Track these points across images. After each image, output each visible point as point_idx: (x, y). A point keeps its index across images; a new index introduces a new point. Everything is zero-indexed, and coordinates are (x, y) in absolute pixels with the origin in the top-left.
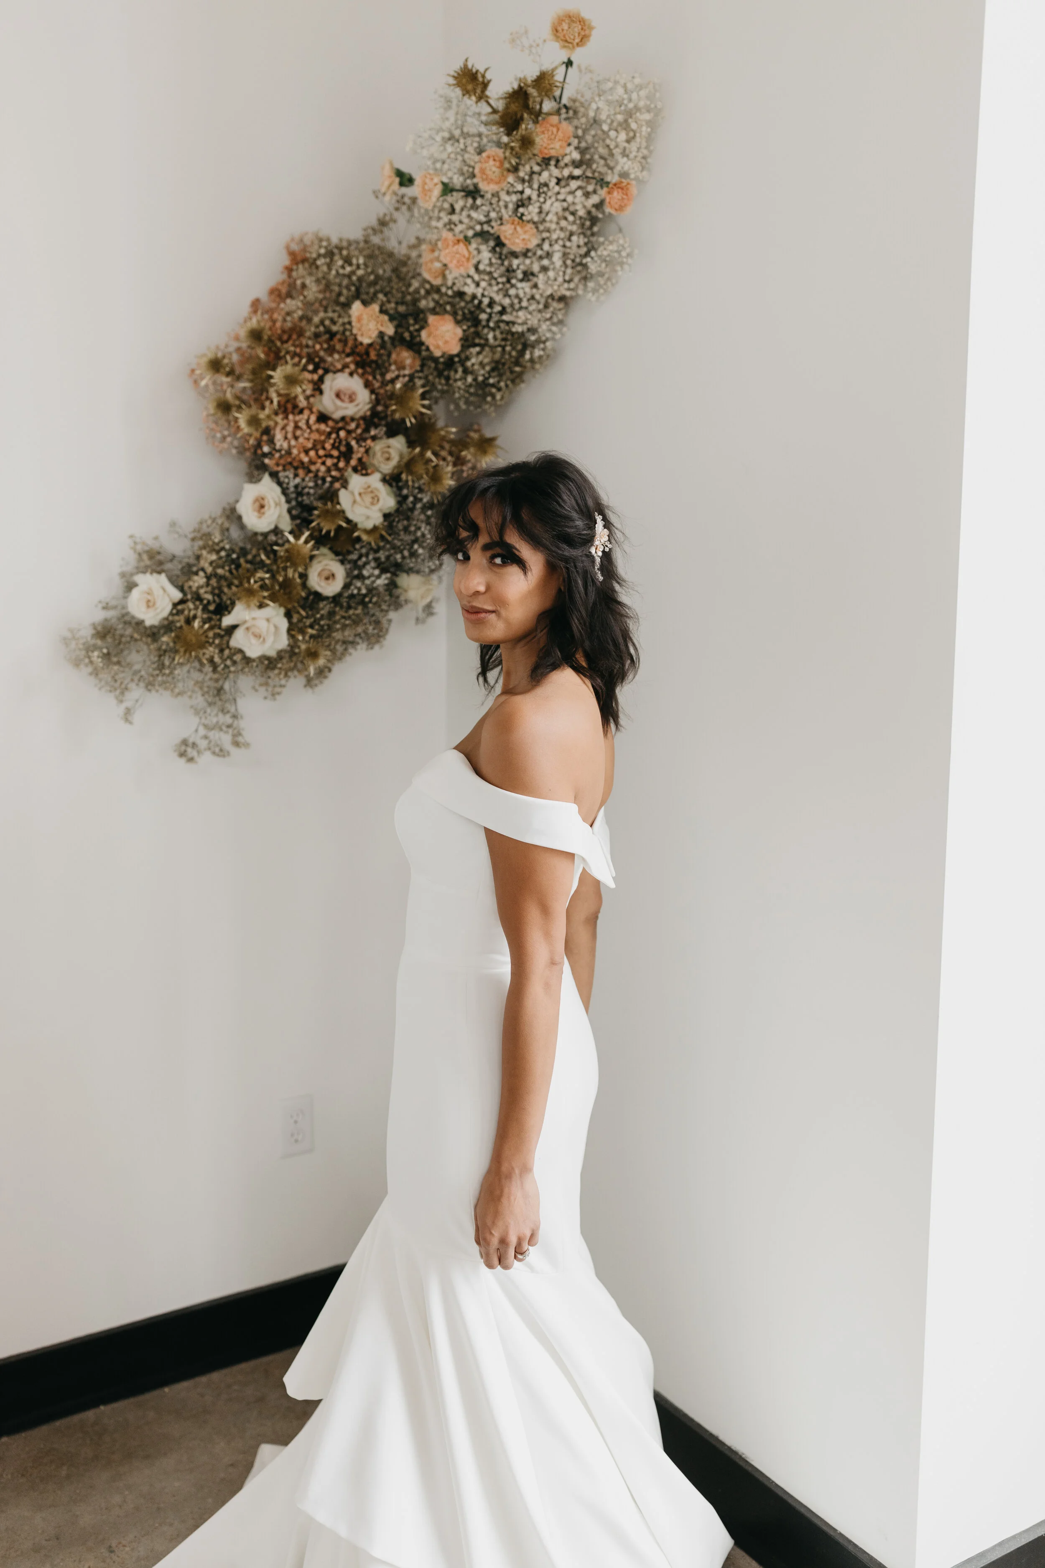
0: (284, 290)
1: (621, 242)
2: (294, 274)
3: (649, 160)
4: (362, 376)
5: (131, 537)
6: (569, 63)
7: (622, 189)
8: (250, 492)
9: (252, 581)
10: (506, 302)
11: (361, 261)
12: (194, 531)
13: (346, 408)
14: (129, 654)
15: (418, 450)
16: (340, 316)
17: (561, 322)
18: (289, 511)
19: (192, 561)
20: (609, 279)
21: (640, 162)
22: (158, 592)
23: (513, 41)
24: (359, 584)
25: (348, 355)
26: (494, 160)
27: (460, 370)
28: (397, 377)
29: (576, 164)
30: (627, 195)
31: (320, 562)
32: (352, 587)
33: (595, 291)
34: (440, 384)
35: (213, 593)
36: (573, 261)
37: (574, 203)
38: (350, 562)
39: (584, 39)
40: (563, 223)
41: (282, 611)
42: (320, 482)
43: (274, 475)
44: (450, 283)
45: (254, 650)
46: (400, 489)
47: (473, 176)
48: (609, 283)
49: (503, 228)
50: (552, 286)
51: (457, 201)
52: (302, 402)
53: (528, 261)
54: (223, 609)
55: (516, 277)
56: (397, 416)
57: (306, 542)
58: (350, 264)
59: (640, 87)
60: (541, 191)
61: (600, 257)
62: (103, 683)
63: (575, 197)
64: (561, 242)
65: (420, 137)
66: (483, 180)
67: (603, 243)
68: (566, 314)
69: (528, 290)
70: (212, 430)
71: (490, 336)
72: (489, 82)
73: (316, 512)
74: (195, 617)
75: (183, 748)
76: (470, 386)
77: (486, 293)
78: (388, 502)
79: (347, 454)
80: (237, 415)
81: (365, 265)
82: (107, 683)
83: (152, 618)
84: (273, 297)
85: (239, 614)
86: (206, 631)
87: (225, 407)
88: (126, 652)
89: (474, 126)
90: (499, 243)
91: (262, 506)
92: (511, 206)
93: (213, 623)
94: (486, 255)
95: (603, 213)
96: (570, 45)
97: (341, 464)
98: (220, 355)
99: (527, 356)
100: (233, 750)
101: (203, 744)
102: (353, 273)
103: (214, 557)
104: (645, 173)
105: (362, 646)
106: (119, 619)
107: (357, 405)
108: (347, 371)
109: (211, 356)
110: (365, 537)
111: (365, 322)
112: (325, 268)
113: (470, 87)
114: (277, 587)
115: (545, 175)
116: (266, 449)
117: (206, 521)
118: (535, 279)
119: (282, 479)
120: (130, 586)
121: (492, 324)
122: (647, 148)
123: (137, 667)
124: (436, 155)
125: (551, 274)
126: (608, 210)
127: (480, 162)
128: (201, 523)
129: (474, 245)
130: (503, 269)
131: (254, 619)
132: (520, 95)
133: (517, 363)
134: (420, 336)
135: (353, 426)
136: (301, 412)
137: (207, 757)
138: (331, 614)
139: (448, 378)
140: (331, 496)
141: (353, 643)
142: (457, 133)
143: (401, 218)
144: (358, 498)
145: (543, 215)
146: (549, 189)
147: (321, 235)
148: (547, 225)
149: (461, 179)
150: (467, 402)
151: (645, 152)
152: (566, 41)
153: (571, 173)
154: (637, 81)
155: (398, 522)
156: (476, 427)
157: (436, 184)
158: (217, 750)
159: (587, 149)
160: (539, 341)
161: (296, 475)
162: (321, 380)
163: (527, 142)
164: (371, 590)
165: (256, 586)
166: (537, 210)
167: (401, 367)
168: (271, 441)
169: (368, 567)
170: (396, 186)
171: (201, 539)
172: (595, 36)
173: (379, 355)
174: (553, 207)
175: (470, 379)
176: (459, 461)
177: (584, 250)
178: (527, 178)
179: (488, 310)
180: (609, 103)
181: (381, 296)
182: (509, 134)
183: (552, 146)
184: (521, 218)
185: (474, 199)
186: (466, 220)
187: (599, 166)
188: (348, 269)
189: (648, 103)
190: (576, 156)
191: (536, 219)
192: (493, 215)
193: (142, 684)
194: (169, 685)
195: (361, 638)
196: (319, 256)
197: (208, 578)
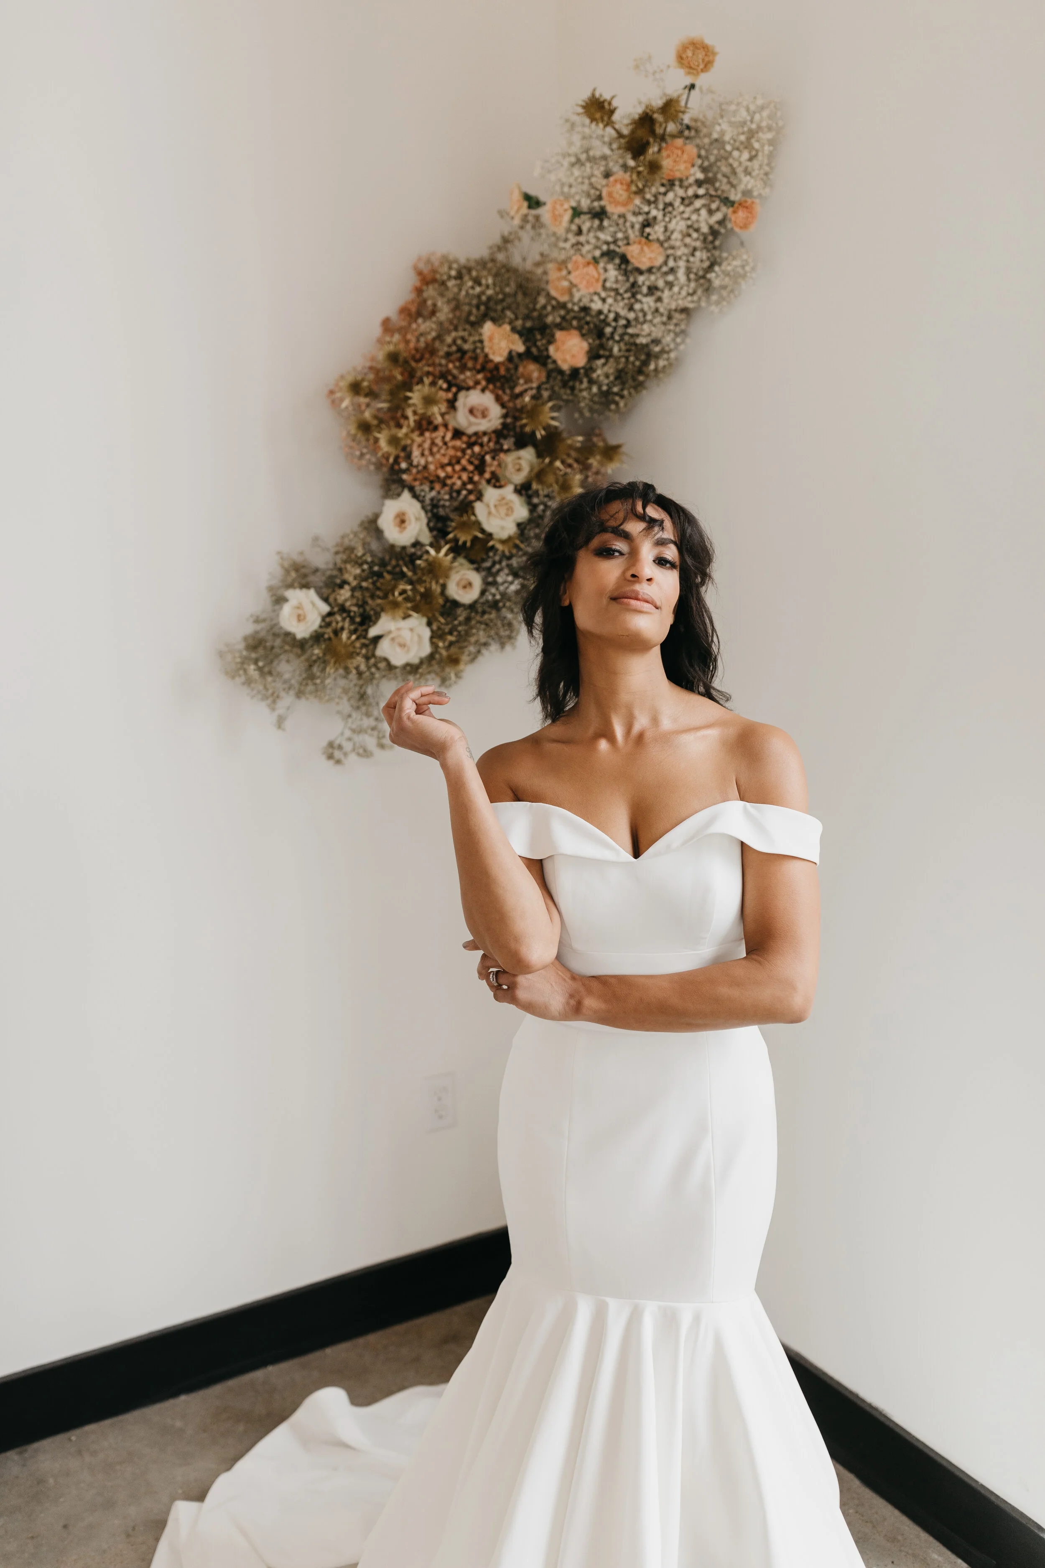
0: (413, 309)
1: (745, 257)
2: (425, 295)
3: (771, 176)
4: (492, 392)
5: (279, 553)
6: (692, 87)
7: (747, 208)
8: (391, 508)
9: (396, 594)
10: (631, 315)
11: (490, 281)
12: (337, 545)
13: (479, 424)
14: (278, 664)
15: (547, 460)
16: (470, 335)
17: (683, 332)
18: (428, 524)
19: (335, 573)
20: (732, 291)
21: (762, 179)
22: (307, 607)
23: (637, 67)
24: (493, 590)
25: (479, 372)
26: (622, 184)
27: (585, 380)
28: (526, 391)
29: (699, 183)
30: (751, 213)
31: (457, 572)
32: (487, 594)
33: (718, 303)
34: (565, 394)
35: (357, 605)
36: (696, 274)
37: (697, 221)
38: (484, 569)
39: (707, 65)
40: (688, 240)
41: (424, 620)
42: (454, 495)
43: (412, 489)
44: (576, 299)
45: (399, 658)
46: (529, 497)
47: (600, 198)
48: (732, 296)
49: (630, 248)
50: (676, 300)
51: (584, 222)
52: (439, 420)
53: (653, 278)
54: (367, 619)
55: (641, 293)
56: (528, 429)
57: (446, 555)
58: (480, 284)
59: (762, 108)
60: (667, 210)
61: (723, 272)
62: (255, 692)
63: (699, 215)
64: (684, 258)
65: (547, 161)
66: (610, 203)
67: (727, 259)
68: (688, 324)
69: (652, 304)
70: (351, 447)
71: (616, 350)
72: (615, 109)
73: (453, 524)
74: (342, 629)
75: (330, 750)
76: (595, 395)
77: (612, 309)
78: (522, 512)
79: (480, 468)
80: (378, 435)
81: (494, 285)
82: (259, 692)
83: (302, 631)
84: (403, 316)
85: (385, 625)
86: (353, 642)
87: (365, 428)
88: (275, 663)
89: (600, 149)
90: (624, 260)
91: (403, 521)
92: (637, 226)
93: (358, 633)
94: (613, 273)
95: (725, 227)
96: (695, 72)
97: (476, 478)
98: (359, 378)
99: (652, 367)
100: (377, 752)
101: (347, 746)
102: (483, 293)
103: (358, 571)
104: (767, 190)
105: (494, 647)
106: (268, 631)
107: (490, 421)
108: (479, 387)
109: (350, 379)
110: (500, 547)
111: (496, 341)
112: (456, 290)
113: (598, 115)
114: (418, 598)
115: (670, 196)
116: (404, 465)
117: (348, 535)
118: (659, 294)
119: (418, 492)
120: (280, 600)
121: (617, 338)
122: (769, 164)
123: (287, 676)
124: (564, 180)
125: (676, 289)
126: (729, 226)
127: (607, 185)
128: (343, 537)
129: (601, 265)
130: (628, 285)
131: (399, 629)
132: (646, 121)
133: (640, 371)
134: (547, 350)
135: (485, 439)
136: (436, 428)
137: (353, 757)
138: (468, 619)
139: (573, 389)
140: (466, 508)
141: (485, 644)
142: (583, 157)
143: (526, 236)
144: (493, 509)
145: (668, 234)
146: (674, 209)
147: (451, 258)
148: (672, 243)
149: (588, 201)
150: (591, 410)
151: (767, 169)
152: (690, 68)
153: (695, 191)
154: (760, 102)
155: (530, 530)
156: (597, 431)
157: (566, 210)
158: (361, 751)
159: (711, 166)
160: (663, 351)
161: (432, 489)
162: (455, 396)
163: (654, 167)
164: (503, 595)
165: (400, 599)
166: (662, 229)
167: (528, 380)
168: (408, 457)
169: (502, 574)
170: (524, 210)
171: (344, 552)
172: (719, 63)
173: (508, 370)
174: (678, 225)
175: (595, 389)
176: (586, 467)
177: (706, 264)
178: (652, 199)
179: (613, 324)
180: (731, 124)
181: (509, 314)
182: (635, 157)
183: (677, 168)
184: (647, 238)
185: (601, 221)
186: (593, 241)
187: (722, 184)
188: (478, 289)
189: (770, 122)
190: (700, 176)
191: (662, 238)
192: (620, 235)
193: (292, 692)
194: (319, 692)
195: (493, 639)
196: (450, 277)
197: (353, 590)
